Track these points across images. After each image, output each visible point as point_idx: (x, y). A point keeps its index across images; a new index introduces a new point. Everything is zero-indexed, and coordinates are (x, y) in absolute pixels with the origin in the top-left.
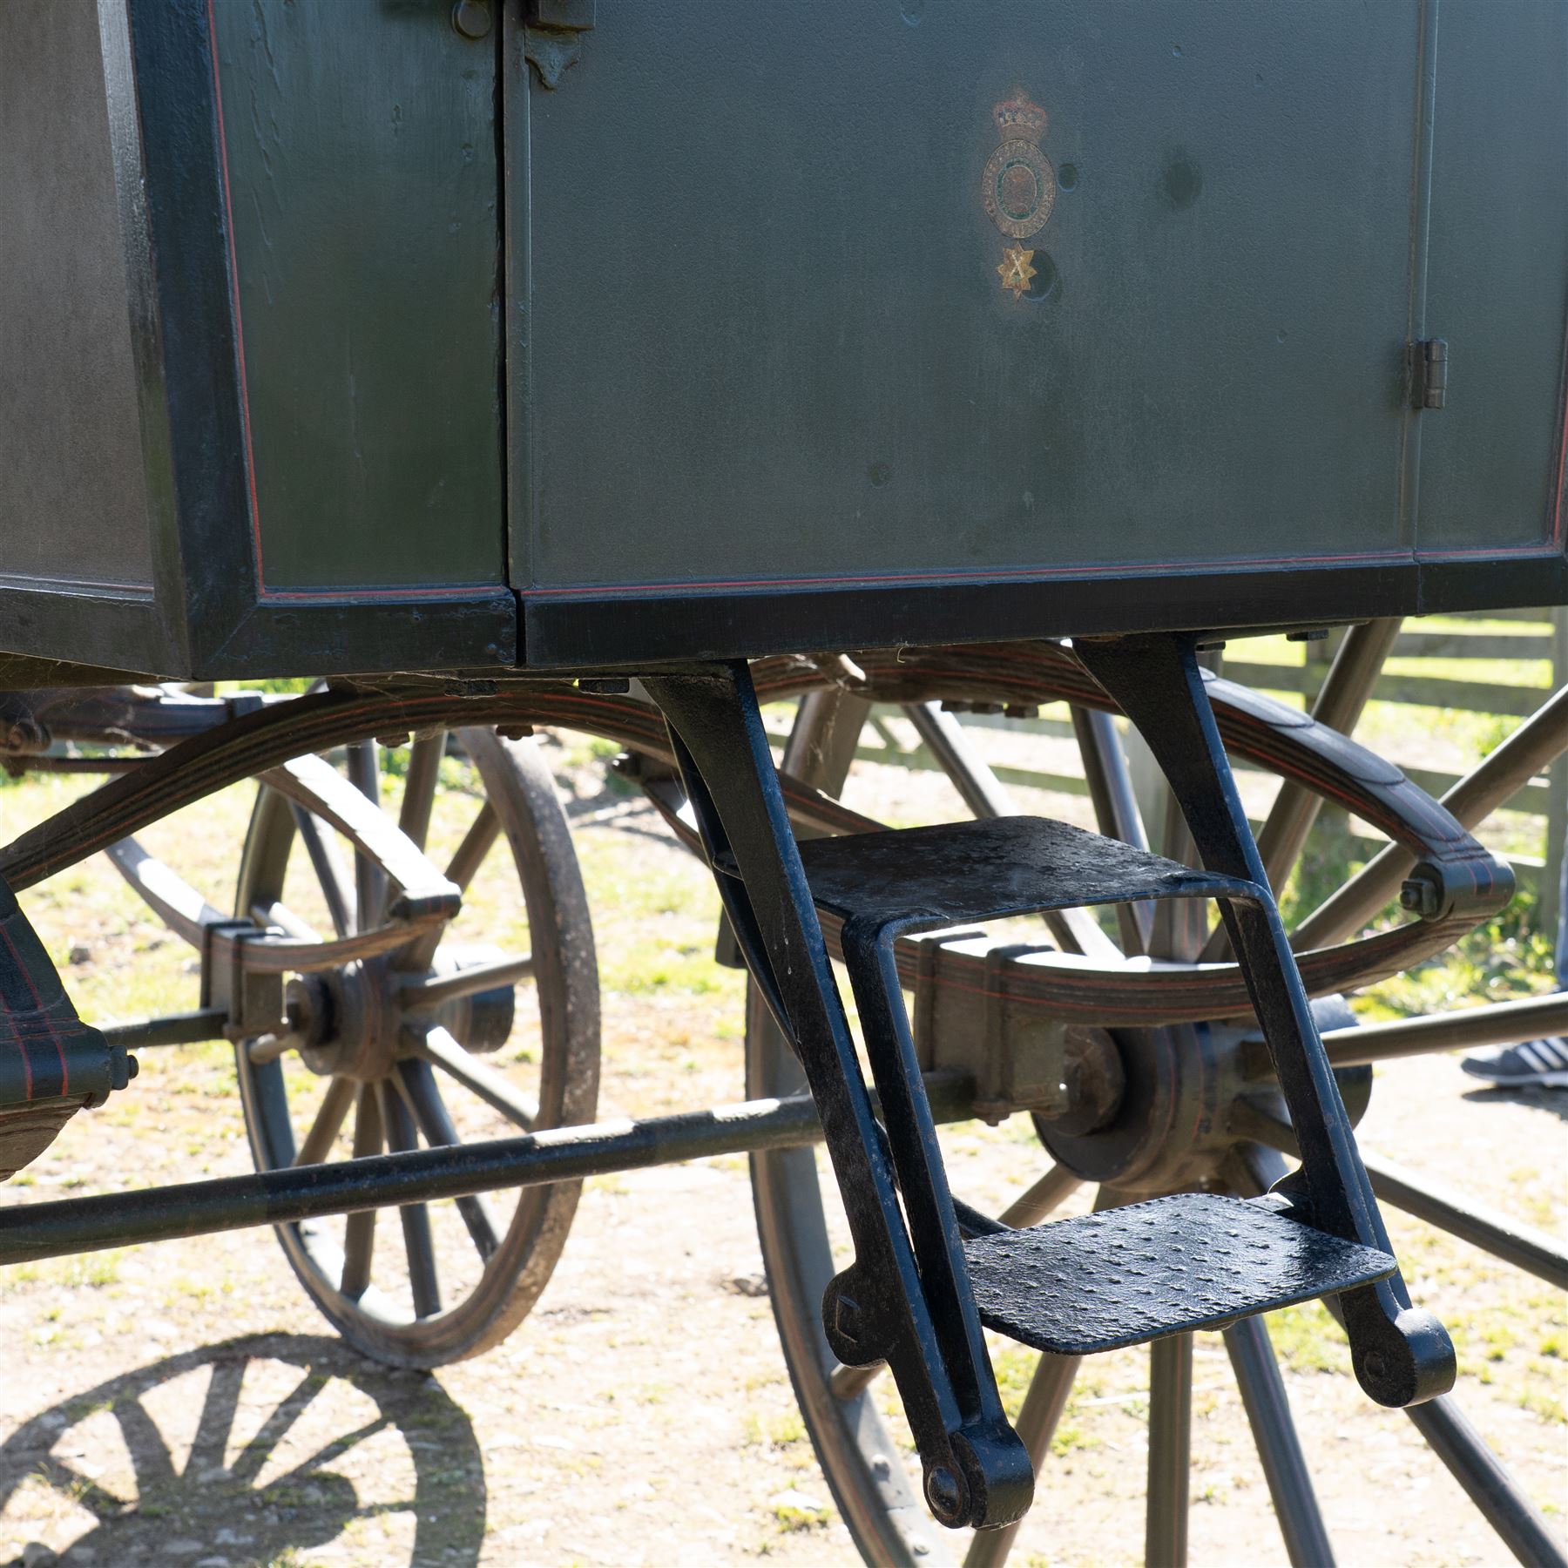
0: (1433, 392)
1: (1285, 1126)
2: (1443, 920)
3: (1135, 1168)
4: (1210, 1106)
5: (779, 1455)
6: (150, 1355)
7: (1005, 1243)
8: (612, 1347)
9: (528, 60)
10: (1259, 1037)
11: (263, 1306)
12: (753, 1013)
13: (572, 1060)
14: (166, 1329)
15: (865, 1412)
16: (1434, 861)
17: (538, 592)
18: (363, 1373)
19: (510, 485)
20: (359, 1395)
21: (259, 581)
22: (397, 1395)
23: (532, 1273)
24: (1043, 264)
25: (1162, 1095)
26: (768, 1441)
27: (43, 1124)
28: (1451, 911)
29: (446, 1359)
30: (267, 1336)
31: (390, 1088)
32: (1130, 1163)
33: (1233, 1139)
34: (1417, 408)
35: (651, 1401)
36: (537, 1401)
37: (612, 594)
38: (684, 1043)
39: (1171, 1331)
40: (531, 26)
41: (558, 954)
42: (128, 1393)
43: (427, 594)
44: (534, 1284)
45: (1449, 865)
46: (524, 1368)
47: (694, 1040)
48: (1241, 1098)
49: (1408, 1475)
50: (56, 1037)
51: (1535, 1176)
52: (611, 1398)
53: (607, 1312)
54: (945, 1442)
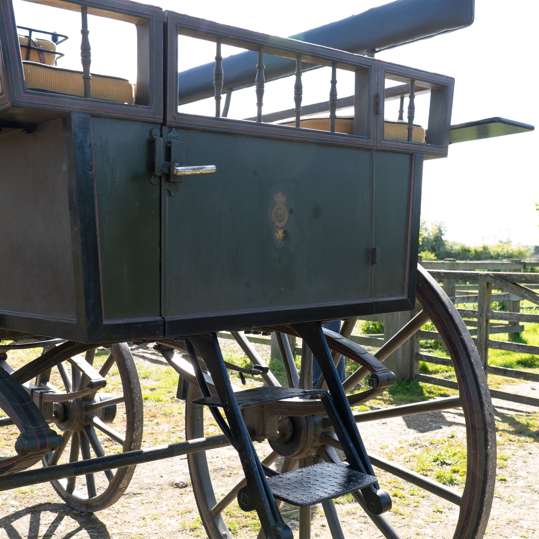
0: (376, 260)
1: (337, 441)
2: (379, 388)
3: (296, 452)
4: (315, 435)
5: (192, 532)
6: (12, 511)
7: (281, 478)
8: (143, 504)
9: (167, 190)
10: (327, 417)
11: (43, 495)
12: (188, 412)
13: (135, 425)
14: (16, 503)
15: (220, 520)
16: (376, 373)
17: (169, 318)
18: (73, 514)
19: (162, 292)
20: (72, 520)
21: (103, 318)
22: (84, 520)
23: (123, 484)
24: (285, 233)
25: (303, 433)
26: (188, 528)
27: (40, 456)
28: (381, 386)
29: (98, 509)
30: (45, 504)
31: (82, 433)
32: (295, 451)
33: (321, 444)
34: (372, 264)
35: (155, 519)
36: (123, 520)
37: (186, 317)
38: (155, 416)
39: (326, 499)
40: (168, 182)
41: (131, 396)
42: (7, 522)
43: (142, 320)
44: (124, 487)
45: (380, 375)
46: (119, 511)
47: (157, 415)
48: (323, 433)
49: (361, 531)
50: (45, 433)
51: (387, 447)
52: (144, 518)
53: (140, 494)
54: (272, 530)
